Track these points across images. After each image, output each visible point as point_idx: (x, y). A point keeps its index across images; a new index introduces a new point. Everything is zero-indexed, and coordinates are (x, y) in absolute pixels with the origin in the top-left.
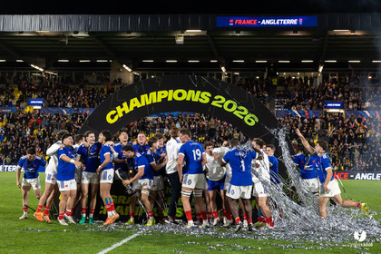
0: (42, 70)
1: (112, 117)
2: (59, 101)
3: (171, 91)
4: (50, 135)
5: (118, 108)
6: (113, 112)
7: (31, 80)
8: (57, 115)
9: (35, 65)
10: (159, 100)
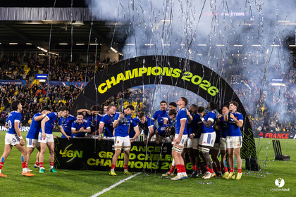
0: (46, 51)
1: (103, 88)
2: (60, 75)
3: (150, 68)
4: (52, 103)
5: (107, 81)
6: (103, 84)
7: (38, 59)
8: (58, 87)
9: (41, 47)
10: (140, 75)
